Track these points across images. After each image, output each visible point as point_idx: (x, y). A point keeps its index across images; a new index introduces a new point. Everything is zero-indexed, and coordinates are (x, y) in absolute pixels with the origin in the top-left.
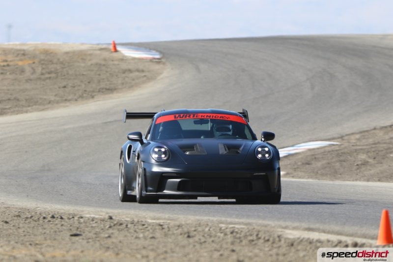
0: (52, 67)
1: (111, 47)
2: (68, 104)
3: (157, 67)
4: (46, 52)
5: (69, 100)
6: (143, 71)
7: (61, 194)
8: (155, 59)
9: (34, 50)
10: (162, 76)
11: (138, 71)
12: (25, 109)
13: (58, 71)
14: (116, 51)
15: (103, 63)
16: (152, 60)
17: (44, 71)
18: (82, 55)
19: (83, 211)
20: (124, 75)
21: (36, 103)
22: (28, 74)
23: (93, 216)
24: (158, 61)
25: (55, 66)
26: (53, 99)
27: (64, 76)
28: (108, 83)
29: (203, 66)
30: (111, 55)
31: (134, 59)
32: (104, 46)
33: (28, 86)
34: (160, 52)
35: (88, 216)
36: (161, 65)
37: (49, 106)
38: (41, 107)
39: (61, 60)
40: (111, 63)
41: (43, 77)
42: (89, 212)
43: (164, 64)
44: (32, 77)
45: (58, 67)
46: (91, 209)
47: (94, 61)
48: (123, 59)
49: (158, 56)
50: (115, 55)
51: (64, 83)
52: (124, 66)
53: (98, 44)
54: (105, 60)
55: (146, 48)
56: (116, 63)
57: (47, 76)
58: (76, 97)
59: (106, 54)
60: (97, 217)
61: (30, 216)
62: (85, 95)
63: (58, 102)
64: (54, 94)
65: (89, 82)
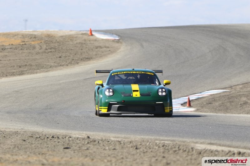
0: (52, 45)
1: (89, 33)
2: (62, 67)
3: (117, 45)
4: (49, 36)
5: (63, 65)
6: (108, 47)
7: (58, 123)
8: (116, 40)
9: (41, 35)
10: (120, 50)
11: (106, 47)
12: (35, 71)
13: (56, 47)
14: (92, 35)
15: (84, 42)
16: (114, 41)
17: (47, 48)
18: (71, 38)
19: (71, 133)
20: (97, 50)
21: (42, 67)
22: (37, 49)
23: (77, 136)
24: (118, 41)
25: (54, 44)
26: (53, 65)
27: (60, 50)
28: (87, 54)
29: (145, 44)
30: (88, 37)
31: (103, 40)
32: (84, 32)
33: (37, 57)
34: (119, 36)
35: (74, 136)
36: (120, 44)
37: (50, 69)
38: (46, 70)
39: (58, 41)
40: (89, 42)
41: (47, 51)
42: (75, 134)
43: (121, 43)
44: (40, 51)
45: (56, 45)
46: (76, 132)
47: (78, 41)
48: (96, 40)
49: (117, 38)
50: (91, 37)
51: (60, 55)
52: (97, 44)
53: (81, 31)
54: (85, 40)
55: (110, 33)
56: (92, 42)
57: (49, 50)
58: (67, 63)
59: (85, 37)
60: (80, 137)
61: (38, 137)
62: (72, 62)
63: (56, 67)
64: (54, 62)
65: (75, 54)
